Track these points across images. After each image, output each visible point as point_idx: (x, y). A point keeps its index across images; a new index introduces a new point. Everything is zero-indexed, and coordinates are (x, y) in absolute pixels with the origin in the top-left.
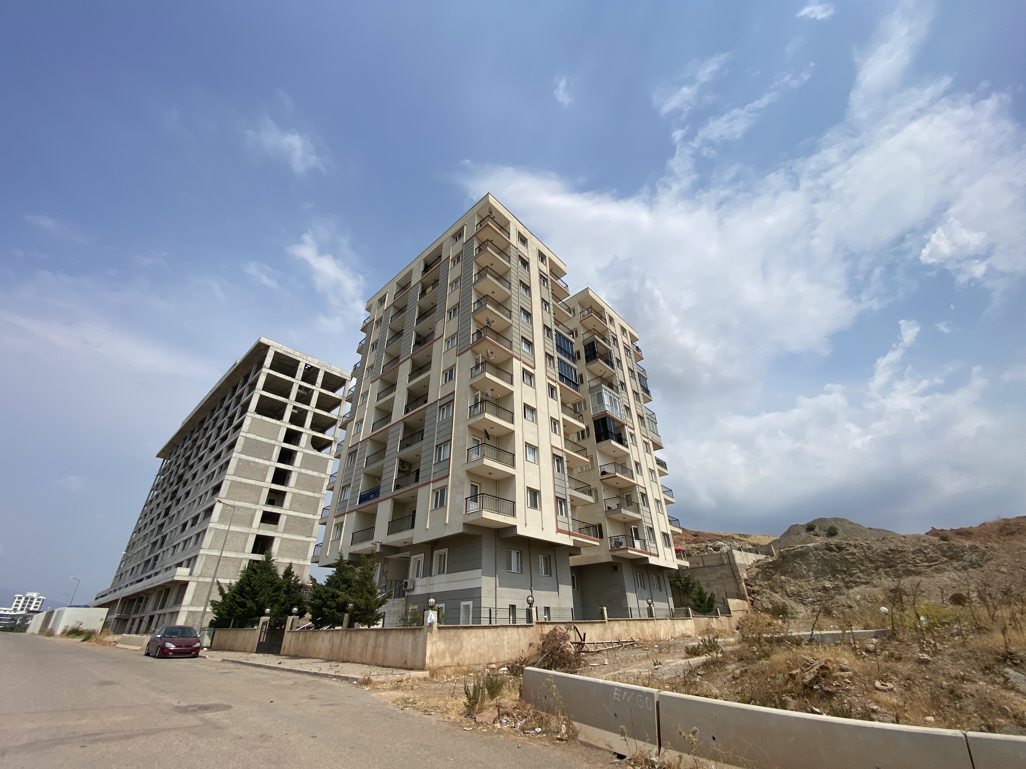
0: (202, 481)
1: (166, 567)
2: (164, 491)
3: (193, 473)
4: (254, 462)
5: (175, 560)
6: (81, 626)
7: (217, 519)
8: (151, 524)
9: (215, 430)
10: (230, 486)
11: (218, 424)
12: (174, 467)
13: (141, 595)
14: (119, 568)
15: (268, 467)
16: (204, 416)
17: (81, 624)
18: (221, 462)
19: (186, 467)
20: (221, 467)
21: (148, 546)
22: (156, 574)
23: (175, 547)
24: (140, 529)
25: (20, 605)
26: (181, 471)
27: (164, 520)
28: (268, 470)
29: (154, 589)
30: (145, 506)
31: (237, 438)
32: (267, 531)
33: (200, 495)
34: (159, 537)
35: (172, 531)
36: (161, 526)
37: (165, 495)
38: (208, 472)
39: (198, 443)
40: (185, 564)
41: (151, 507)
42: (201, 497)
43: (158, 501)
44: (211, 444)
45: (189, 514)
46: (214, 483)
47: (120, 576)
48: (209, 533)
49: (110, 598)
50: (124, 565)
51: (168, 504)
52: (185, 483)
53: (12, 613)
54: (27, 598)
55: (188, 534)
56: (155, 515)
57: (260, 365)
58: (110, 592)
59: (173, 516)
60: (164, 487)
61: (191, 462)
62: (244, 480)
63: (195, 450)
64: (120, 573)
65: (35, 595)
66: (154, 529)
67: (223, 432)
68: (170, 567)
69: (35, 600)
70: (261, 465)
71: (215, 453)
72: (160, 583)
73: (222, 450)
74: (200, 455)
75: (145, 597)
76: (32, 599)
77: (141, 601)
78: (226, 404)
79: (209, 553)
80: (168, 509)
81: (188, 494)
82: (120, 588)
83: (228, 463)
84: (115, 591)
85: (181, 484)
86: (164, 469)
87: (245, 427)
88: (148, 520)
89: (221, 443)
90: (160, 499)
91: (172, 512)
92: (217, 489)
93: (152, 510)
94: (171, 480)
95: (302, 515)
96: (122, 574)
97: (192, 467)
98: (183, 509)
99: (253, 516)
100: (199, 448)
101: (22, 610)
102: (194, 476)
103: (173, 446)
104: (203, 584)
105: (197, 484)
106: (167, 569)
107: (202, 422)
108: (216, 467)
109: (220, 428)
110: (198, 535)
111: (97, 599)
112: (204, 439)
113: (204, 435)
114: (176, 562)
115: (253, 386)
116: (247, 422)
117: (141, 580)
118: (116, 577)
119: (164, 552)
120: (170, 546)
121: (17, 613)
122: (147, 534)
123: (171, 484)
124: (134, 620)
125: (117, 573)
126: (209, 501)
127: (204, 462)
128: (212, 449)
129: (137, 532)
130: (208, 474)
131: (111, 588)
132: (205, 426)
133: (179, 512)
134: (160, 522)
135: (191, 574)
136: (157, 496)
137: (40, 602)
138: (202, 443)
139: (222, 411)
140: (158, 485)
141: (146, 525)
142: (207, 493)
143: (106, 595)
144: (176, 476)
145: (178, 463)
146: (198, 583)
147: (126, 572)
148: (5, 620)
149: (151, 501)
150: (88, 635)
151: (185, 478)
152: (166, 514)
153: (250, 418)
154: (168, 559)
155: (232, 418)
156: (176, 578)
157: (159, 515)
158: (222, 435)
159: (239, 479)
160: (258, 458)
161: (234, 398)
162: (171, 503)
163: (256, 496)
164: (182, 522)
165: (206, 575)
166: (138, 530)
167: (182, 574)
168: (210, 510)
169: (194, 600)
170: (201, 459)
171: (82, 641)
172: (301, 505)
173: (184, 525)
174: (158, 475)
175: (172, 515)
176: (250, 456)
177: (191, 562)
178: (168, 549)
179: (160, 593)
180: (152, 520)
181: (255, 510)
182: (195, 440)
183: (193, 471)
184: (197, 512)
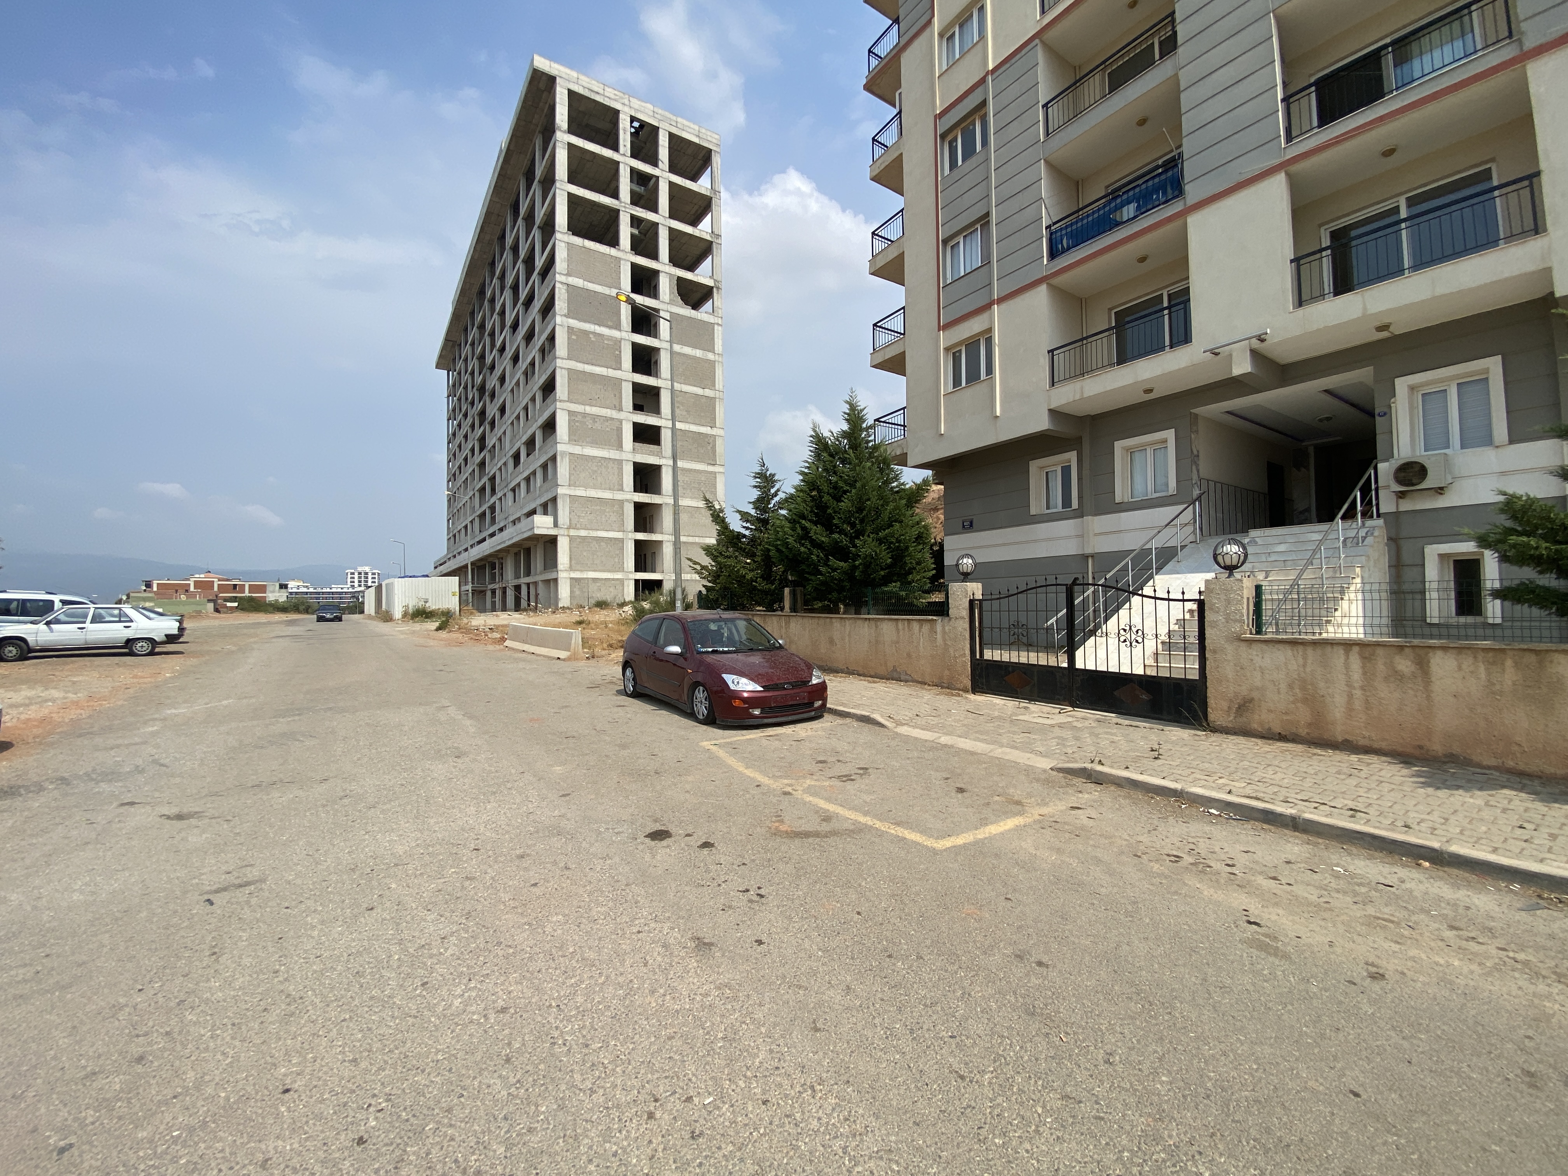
0: (518, 384)
1: (511, 519)
2: (466, 415)
3: (499, 374)
4: (594, 333)
5: (521, 508)
6: (427, 605)
7: (566, 438)
8: (466, 464)
9: (508, 294)
10: (569, 379)
11: (509, 280)
12: (466, 377)
13: (491, 559)
14: (448, 528)
15: (620, 342)
16: (481, 281)
17: (426, 602)
18: (539, 340)
19: (485, 369)
20: (542, 351)
21: (474, 495)
22: (501, 530)
23: (513, 490)
24: (454, 475)
25: (356, 580)
26: (479, 380)
27: (482, 455)
28: (620, 347)
29: (506, 550)
30: (449, 443)
31: (554, 287)
32: (647, 456)
33: (523, 404)
34: (485, 479)
35: (500, 469)
36: (482, 464)
37: (469, 420)
38: (523, 365)
39: (488, 327)
40: (539, 510)
41: (457, 441)
42: (526, 409)
43: (463, 432)
44: (509, 319)
45: (517, 437)
46: (540, 379)
47: (453, 538)
48: (562, 459)
49: (453, 565)
50: (453, 524)
51: (479, 432)
52: (493, 396)
53: (351, 590)
54: (360, 573)
55: (528, 468)
56: (467, 451)
57: (549, 130)
58: (449, 559)
59: (494, 447)
60: (463, 410)
61: (489, 360)
62: (588, 368)
63: (487, 340)
64: (451, 535)
65: (367, 569)
66: (474, 470)
67: (523, 291)
68: (519, 519)
69: (370, 574)
70: (608, 340)
71: (522, 330)
72: (514, 541)
73: (534, 321)
74: (498, 344)
75: (497, 562)
76: (366, 573)
77: (493, 567)
78: (509, 241)
79: (572, 493)
80: (482, 439)
81: (502, 410)
82: (459, 553)
83: (552, 338)
84: (455, 556)
85: (487, 398)
86: (454, 385)
87: (561, 264)
88: (460, 460)
89: (527, 310)
90: (466, 427)
91: (491, 441)
92: (549, 387)
93: (460, 446)
94: (470, 397)
95: (693, 428)
96: (455, 536)
97: (492, 367)
98: (504, 433)
99: (619, 430)
100: (492, 334)
101: (360, 586)
102: (502, 379)
103: (453, 346)
104: (579, 540)
105: (512, 390)
106: (514, 522)
107: (482, 292)
108: (534, 352)
109: (515, 288)
110: (544, 466)
111: (436, 568)
112: (495, 316)
113: (493, 310)
114: (525, 511)
115: (549, 181)
116: (561, 255)
117: (484, 540)
118: (449, 539)
119: (500, 499)
120: (506, 490)
121: (356, 590)
122: (467, 479)
123: (472, 404)
124: (493, 592)
125: (448, 534)
126: (542, 411)
127: (509, 353)
128: (515, 326)
129: (452, 479)
130: (524, 369)
131: (448, 554)
132: (488, 294)
133: (500, 439)
134: (478, 459)
135: (556, 525)
136: (459, 425)
137: (376, 576)
138: (494, 324)
139: (508, 255)
140: (454, 410)
141: (460, 467)
142: (533, 399)
143: (445, 562)
144: (475, 388)
145: (470, 369)
146: (572, 539)
147: (459, 532)
148: (347, 598)
149: (454, 434)
150: (445, 619)
151: (489, 386)
152: (482, 448)
153: (563, 244)
154: (510, 509)
155: (530, 261)
156: (537, 531)
157: (472, 450)
158: (523, 295)
159: (580, 366)
160: (599, 325)
161: (520, 221)
162: (482, 428)
163: (615, 396)
164: (511, 453)
165: (578, 526)
166: (452, 477)
167: (542, 524)
168: (550, 426)
169: (573, 562)
170: (502, 349)
171: (439, 629)
172: (688, 411)
173: (516, 457)
174: (448, 397)
175: (491, 445)
176: (585, 321)
177: (549, 506)
178: (505, 495)
179: (517, 554)
180: (466, 459)
181: (621, 421)
182: (482, 327)
183: (498, 372)
184: (529, 433)
